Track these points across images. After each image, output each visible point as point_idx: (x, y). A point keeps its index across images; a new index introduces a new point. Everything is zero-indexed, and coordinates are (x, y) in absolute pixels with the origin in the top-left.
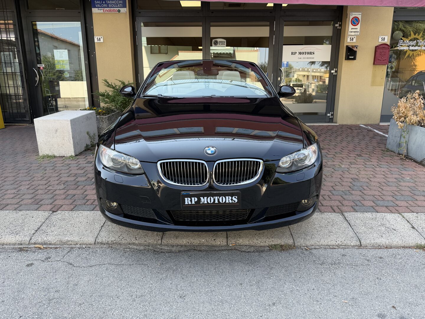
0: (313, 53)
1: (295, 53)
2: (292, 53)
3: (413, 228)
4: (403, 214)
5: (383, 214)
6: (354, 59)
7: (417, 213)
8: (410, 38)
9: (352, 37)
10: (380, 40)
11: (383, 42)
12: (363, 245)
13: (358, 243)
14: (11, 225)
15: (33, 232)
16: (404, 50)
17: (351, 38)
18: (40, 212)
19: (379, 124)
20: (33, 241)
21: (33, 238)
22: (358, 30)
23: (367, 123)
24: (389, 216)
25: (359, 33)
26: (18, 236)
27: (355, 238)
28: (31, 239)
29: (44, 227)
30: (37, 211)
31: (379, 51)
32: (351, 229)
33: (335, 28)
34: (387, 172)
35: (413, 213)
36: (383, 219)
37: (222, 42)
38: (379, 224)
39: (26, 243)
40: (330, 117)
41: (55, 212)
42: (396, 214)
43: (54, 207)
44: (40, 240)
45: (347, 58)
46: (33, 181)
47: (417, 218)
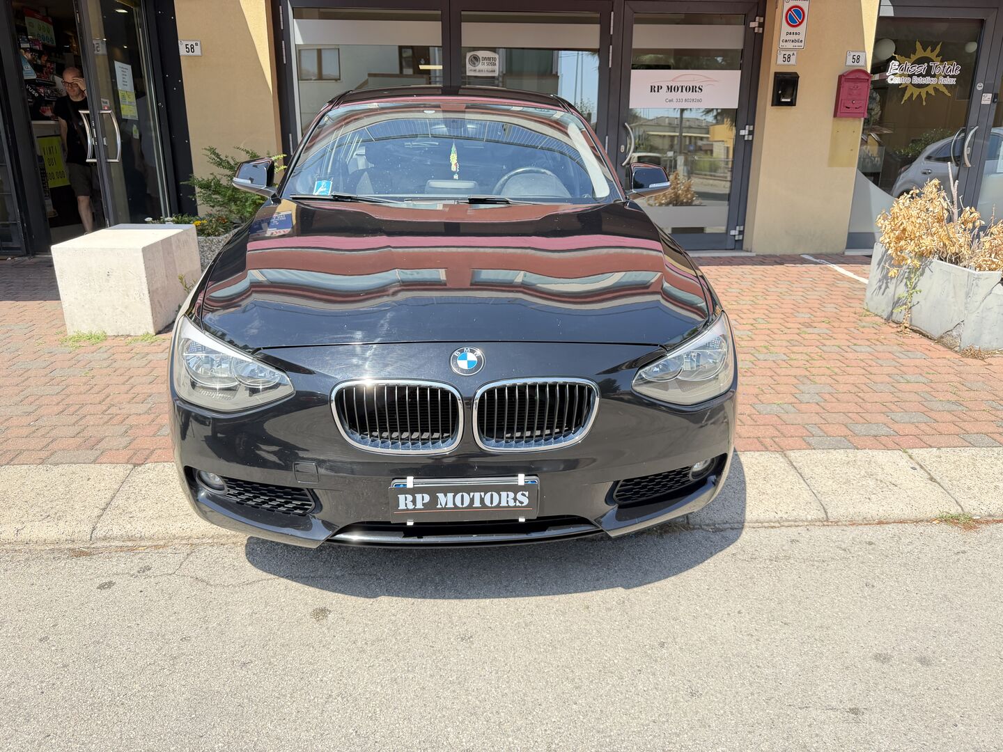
0: (699, 88)
1: (660, 88)
2: (652, 89)
3: (932, 479)
4: (910, 451)
5: (870, 452)
6: (792, 104)
7: (939, 448)
8: (914, 58)
9: (787, 53)
10: (850, 62)
11: (858, 65)
12: (831, 519)
13: (822, 515)
14: (41, 499)
15: (97, 512)
16: (901, 84)
17: (786, 56)
18: (103, 466)
19: (844, 253)
20: (99, 533)
21: (98, 525)
22: (802, 37)
23: (819, 252)
24: (881, 456)
25: (802, 44)
26: (61, 524)
27: (815, 505)
28: (94, 529)
29: (119, 501)
30: (98, 466)
31: (846, 85)
32: (804, 485)
33: (748, 31)
34: (870, 362)
35: (931, 449)
36: (870, 463)
37: (489, 59)
38: (863, 473)
39: (84, 538)
40: (737, 238)
41: (140, 465)
42: (895, 451)
43: (135, 454)
44: (116, 531)
45: (777, 102)
46: (68, 396)
47: (939, 459)
